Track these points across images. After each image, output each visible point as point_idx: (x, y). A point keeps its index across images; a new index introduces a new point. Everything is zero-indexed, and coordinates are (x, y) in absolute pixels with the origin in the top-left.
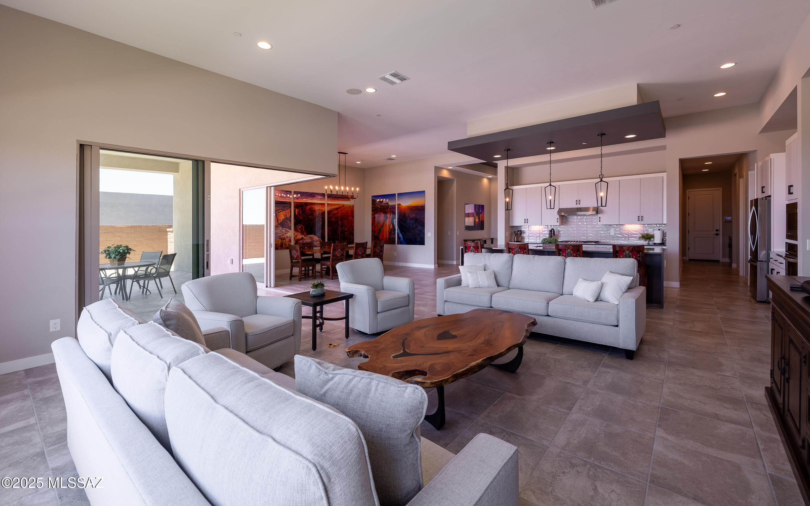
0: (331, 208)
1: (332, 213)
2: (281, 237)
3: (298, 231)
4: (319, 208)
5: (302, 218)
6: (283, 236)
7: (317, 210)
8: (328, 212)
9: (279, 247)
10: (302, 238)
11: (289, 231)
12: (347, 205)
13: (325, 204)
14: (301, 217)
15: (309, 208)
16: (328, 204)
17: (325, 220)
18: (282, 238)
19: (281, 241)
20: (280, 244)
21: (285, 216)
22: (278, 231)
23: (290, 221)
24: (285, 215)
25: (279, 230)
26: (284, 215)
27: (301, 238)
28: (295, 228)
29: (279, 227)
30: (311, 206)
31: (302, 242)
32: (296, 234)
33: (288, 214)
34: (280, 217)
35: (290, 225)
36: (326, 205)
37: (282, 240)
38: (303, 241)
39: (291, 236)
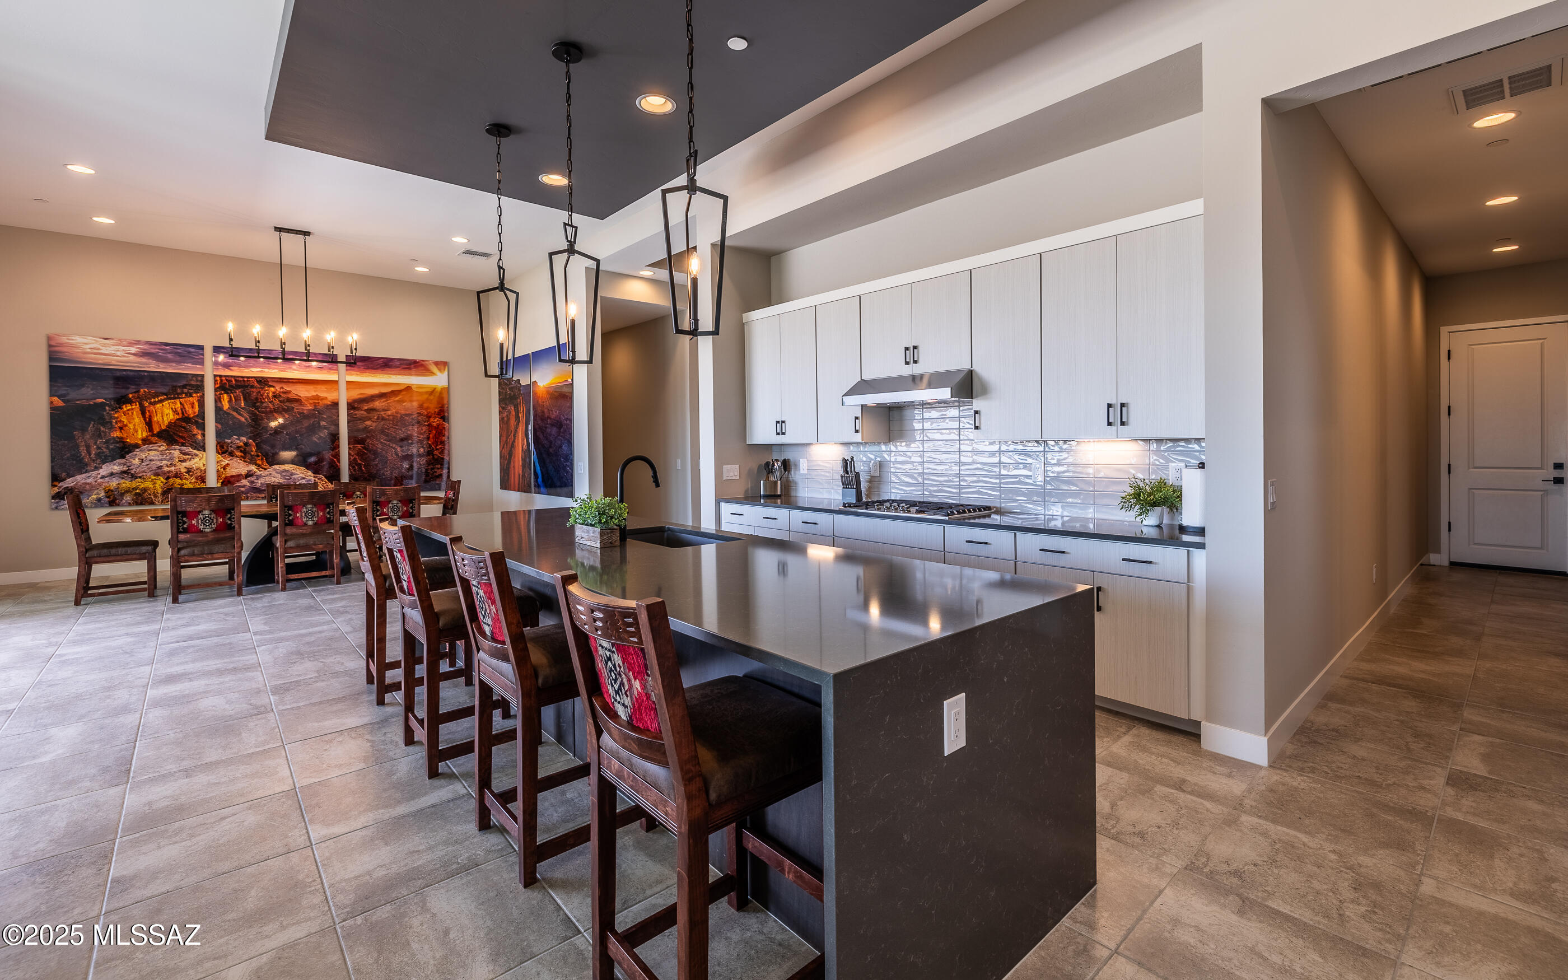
0: (361, 394)
1: (366, 408)
2: (166, 469)
3: (231, 454)
4: (314, 394)
5: (246, 419)
6: (173, 469)
7: (306, 397)
8: (351, 406)
9: (156, 496)
10: (249, 475)
11: (197, 455)
12: (420, 387)
13: (336, 382)
14: (241, 415)
15: (274, 393)
16: (348, 382)
17: (337, 425)
18: (169, 472)
19: (165, 481)
20: (160, 490)
21: (178, 414)
22: (152, 453)
23: (202, 427)
24: (179, 410)
25: (155, 450)
26: (175, 412)
27: (244, 472)
28: (222, 447)
29: (156, 443)
30: (282, 388)
31: (248, 484)
32: (224, 464)
33: (193, 407)
34: (159, 415)
35: (199, 437)
36: (343, 386)
37: (168, 478)
38: (252, 482)
39: (203, 468)
